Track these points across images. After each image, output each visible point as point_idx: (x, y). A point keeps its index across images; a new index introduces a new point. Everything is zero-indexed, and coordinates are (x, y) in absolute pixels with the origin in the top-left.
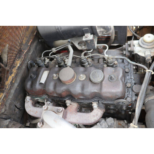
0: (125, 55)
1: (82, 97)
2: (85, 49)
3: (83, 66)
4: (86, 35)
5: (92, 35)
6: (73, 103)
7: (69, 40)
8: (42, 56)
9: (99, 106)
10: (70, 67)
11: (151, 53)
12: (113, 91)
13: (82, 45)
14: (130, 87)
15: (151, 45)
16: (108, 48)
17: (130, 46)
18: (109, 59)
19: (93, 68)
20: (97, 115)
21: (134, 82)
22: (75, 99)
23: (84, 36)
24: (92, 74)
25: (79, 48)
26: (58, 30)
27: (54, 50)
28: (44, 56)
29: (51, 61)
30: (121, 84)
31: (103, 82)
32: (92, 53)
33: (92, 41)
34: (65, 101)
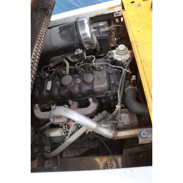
0: (108, 62)
1: (80, 96)
2: (77, 61)
3: (78, 74)
4: (77, 50)
5: (82, 50)
6: (74, 103)
7: (63, 56)
8: (42, 71)
9: (94, 101)
10: (68, 75)
11: (125, 57)
12: (101, 86)
13: (74, 58)
14: (114, 84)
15: (124, 52)
16: (95, 58)
17: (110, 54)
18: (96, 66)
19: (85, 74)
20: (93, 107)
21: (116, 80)
22: (75, 98)
23: (75, 52)
24: (85, 77)
25: (73, 61)
26: (55, 49)
27: (52, 65)
28: (43, 71)
29: (50, 74)
30: (106, 81)
31: (94, 82)
32: (83, 63)
33: (82, 54)
34: (68, 101)
